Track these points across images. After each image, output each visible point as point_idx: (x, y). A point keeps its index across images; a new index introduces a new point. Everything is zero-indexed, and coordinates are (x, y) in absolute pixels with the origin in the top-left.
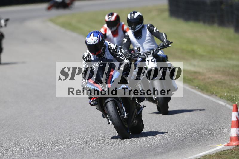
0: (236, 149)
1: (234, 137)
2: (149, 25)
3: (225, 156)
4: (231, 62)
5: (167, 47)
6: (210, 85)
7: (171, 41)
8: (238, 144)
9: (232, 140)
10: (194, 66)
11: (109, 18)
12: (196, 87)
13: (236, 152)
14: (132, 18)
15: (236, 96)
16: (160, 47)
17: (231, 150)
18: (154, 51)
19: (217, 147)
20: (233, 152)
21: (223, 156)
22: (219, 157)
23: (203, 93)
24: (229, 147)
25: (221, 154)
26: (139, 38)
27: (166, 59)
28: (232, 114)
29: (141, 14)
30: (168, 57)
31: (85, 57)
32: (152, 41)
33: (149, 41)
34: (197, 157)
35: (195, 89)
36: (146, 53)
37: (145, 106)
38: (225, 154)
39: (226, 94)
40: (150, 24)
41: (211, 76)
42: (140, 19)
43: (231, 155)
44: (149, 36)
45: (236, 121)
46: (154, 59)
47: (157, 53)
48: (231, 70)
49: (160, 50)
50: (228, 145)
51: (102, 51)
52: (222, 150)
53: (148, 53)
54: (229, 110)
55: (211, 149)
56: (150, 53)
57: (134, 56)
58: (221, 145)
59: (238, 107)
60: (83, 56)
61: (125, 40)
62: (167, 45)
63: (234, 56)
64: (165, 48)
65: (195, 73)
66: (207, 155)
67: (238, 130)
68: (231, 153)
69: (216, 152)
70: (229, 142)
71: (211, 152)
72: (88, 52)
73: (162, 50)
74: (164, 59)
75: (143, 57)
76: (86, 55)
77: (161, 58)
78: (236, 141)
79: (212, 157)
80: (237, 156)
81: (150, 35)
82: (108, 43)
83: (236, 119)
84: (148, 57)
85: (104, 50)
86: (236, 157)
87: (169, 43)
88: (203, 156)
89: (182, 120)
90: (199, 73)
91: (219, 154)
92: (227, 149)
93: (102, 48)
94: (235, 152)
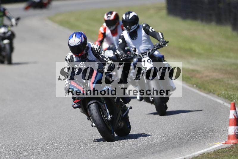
0: (234, 147)
1: (232, 135)
2: (144, 25)
3: (223, 154)
4: (229, 60)
5: (164, 47)
6: (208, 83)
7: (167, 41)
8: (236, 142)
9: (230, 138)
10: (192, 64)
11: (108, 17)
12: (193, 85)
13: (234, 150)
14: (127, 19)
15: (233, 94)
16: (156, 46)
17: (229, 148)
18: (150, 51)
19: (215, 145)
20: (230, 151)
21: (221, 154)
22: (217, 155)
23: (201, 91)
24: (226, 146)
25: (218, 152)
26: (134, 39)
27: (162, 59)
28: (230, 112)
29: (136, 15)
30: (165, 56)
31: (67, 59)
32: (148, 42)
33: (145, 42)
34: (195, 155)
35: (193, 87)
36: (142, 54)
37: (131, 108)
38: (223, 152)
39: (223, 92)
40: (146, 24)
41: (208, 74)
42: (135, 19)
43: (229, 153)
44: (144, 36)
45: (234, 119)
46: (150, 59)
47: (153, 53)
48: (229, 69)
49: (156, 50)
50: (226, 144)
51: (84, 52)
52: (220, 148)
53: (144, 54)
54: (227, 108)
55: (208, 147)
56: (145, 54)
57: (130, 56)
58: (218, 143)
59: (236, 106)
60: (66, 58)
61: (121, 41)
62: (163, 45)
63: (231, 54)
64: (161, 48)
65: (193, 71)
66: (205, 154)
67: (236, 128)
68: (229, 151)
69: (214, 150)
70: (227, 140)
71: (209, 150)
72: (71, 54)
73: (158, 50)
74: (161, 59)
75: (139, 57)
76: (68, 57)
77: (158, 58)
78: (234, 139)
79: (210, 155)
80: (235, 154)
81: (146, 35)
82: (91, 44)
83: (234, 117)
84: (144, 58)
85: (87, 51)
86: (233, 155)
87: (166, 42)
88: (201, 154)
89: (180, 118)
90: (197, 71)
91: (217, 152)
92: (225, 147)
93: (85, 50)
94: (232, 150)
